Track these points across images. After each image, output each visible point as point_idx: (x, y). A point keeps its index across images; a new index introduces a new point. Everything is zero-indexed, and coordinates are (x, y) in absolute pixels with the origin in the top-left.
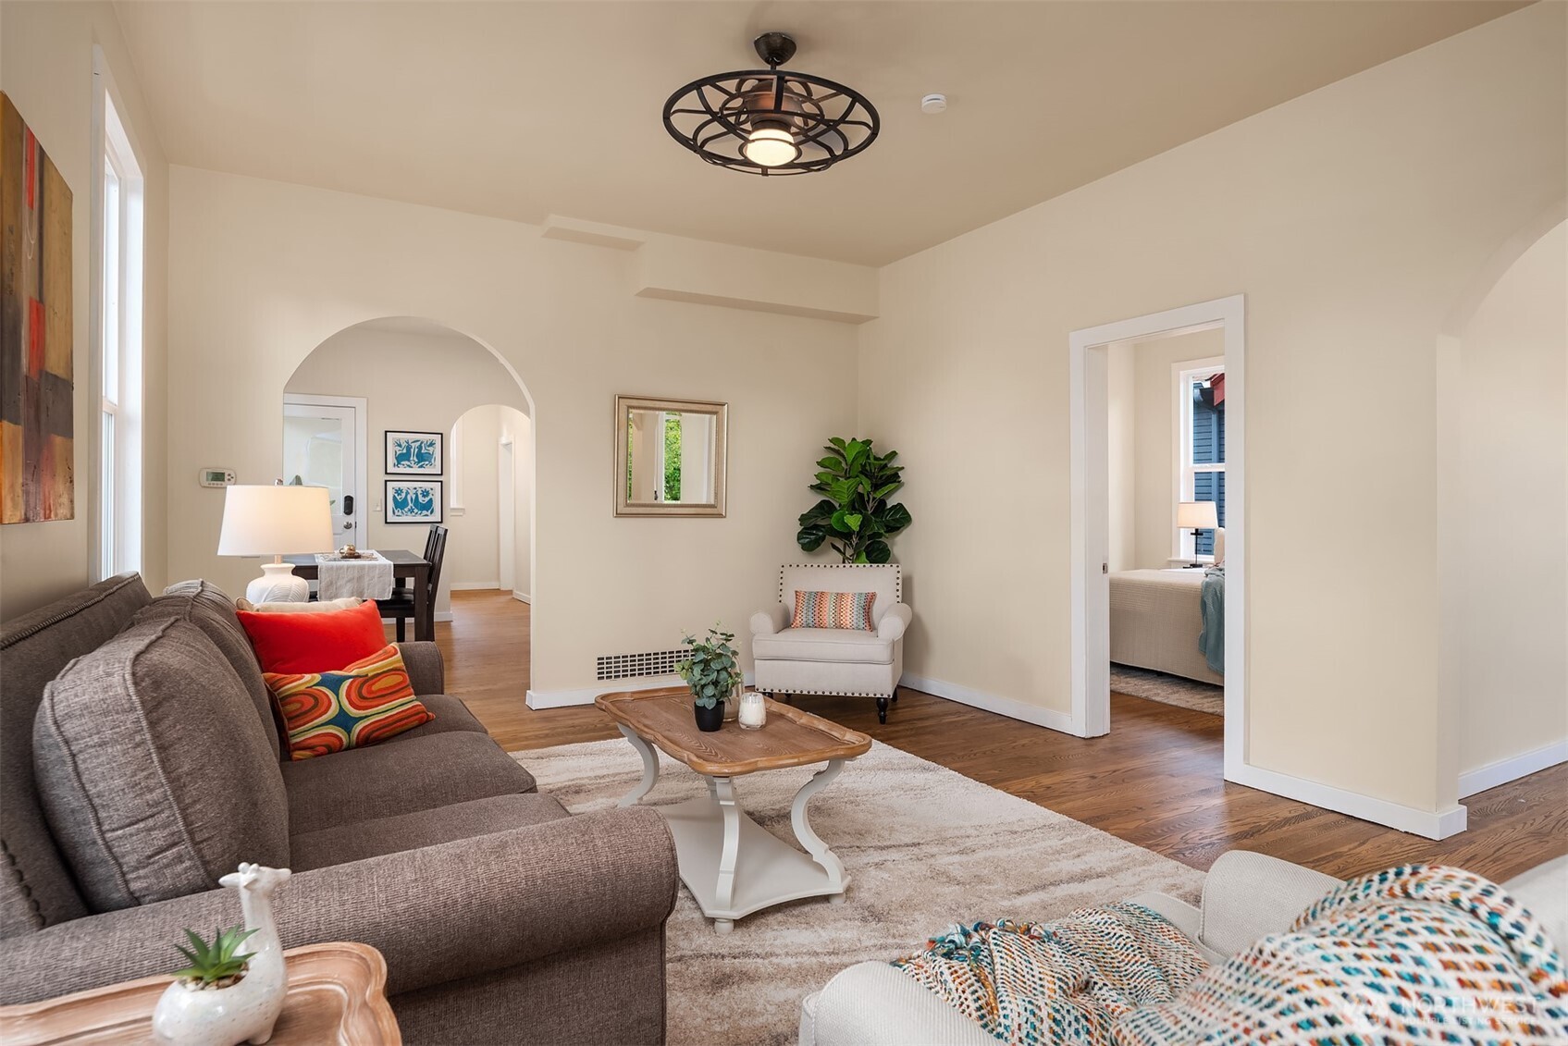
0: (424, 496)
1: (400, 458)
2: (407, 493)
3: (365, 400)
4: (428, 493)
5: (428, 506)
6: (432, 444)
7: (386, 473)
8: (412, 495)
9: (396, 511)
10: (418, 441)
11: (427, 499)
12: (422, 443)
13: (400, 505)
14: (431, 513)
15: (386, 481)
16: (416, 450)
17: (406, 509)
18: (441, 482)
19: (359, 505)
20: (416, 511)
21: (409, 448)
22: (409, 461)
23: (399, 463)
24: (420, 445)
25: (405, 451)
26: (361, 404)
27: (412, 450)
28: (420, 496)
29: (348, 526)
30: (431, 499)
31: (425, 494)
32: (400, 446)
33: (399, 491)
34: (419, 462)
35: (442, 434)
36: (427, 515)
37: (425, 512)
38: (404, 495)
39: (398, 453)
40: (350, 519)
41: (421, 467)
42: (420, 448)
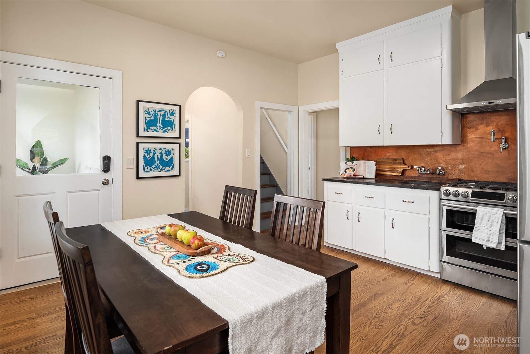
0: (167, 155)
1: (150, 124)
2: (154, 153)
3: (122, 72)
4: (169, 152)
5: (170, 163)
6: (173, 114)
7: (138, 136)
8: (158, 155)
9: (146, 168)
10: (163, 110)
11: (169, 158)
12: (165, 112)
13: (149, 163)
14: (172, 169)
15: (138, 143)
16: (161, 118)
17: (154, 166)
18: (180, 144)
19: (116, 164)
20: (161, 167)
21: (156, 115)
22: (156, 126)
23: (148, 128)
24: (164, 114)
25: (153, 118)
26: (117, 75)
27: (158, 118)
28: (164, 155)
29: (106, 183)
30: (172, 157)
31: (168, 153)
32: (149, 113)
33: (148, 151)
34: (164, 128)
35: (180, 106)
36: (169, 171)
37: (167, 168)
38: (152, 154)
39: (148, 119)
40: (108, 176)
41: (164, 131)
42: (164, 116)
